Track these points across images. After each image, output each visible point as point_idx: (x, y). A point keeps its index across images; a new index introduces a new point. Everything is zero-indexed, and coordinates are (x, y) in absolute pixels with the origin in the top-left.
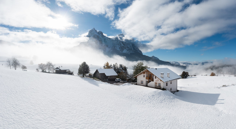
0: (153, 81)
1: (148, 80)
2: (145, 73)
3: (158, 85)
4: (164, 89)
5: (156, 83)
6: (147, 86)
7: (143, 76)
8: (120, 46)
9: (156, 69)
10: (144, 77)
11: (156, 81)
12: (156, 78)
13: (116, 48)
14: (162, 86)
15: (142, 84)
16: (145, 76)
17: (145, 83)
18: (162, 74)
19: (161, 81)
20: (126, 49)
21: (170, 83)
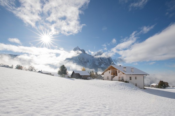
0: (117, 75)
1: (112, 76)
2: (110, 70)
3: (121, 79)
4: (126, 82)
5: (120, 77)
6: (112, 80)
7: (108, 72)
8: (98, 62)
9: (120, 66)
10: (110, 73)
11: (120, 75)
12: (119, 73)
13: (95, 63)
14: (125, 80)
15: (108, 79)
16: (111, 73)
17: (110, 78)
18: (124, 68)
19: (123, 73)
20: (103, 63)
21: (135, 78)
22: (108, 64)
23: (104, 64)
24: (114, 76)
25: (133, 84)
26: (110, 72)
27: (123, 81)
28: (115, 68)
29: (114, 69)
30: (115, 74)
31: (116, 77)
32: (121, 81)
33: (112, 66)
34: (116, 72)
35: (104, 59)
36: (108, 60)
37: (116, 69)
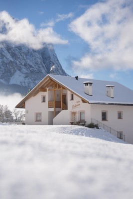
0: (65, 108)
1: (52, 109)
2: (45, 90)
3: (77, 117)
4: (92, 126)
5: (74, 113)
6: (51, 123)
7: (41, 99)
9: (77, 78)
10: (44, 101)
11: (74, 107)
12: (72, 99)
15: (38, 121)
16: (47, 100)
17: (45, 116)
18: (87, 84)
19: (84, 101)
20: (20, 70)
21: (116, 116)
22: (39, 72)
23: (24, 70)
24: (58, 109)
25: (110, 130)
26: (44, 98)
27: (83, 125)
28: (60, 86)
29: (57, 89)
30: (60, 103)
31: (63, 112)
32: (78, 124)
33: (51, 79)
34: (64, 97)
35: (24, 50)
36: (39, 56)
37: (64, 88)
